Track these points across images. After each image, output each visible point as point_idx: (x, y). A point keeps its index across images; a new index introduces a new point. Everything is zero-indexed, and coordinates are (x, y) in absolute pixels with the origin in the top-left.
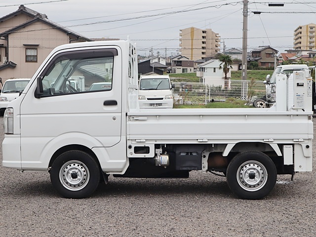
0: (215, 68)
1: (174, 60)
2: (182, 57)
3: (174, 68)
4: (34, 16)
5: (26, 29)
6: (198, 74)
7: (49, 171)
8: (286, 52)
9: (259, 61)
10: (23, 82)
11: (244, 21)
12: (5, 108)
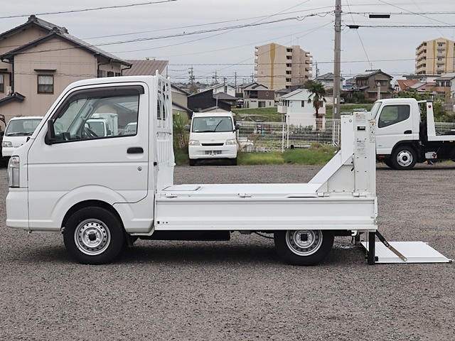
0: (303, 102)
1: (246, 89)
2: (258, 85)
3: (247, 100)
4: (49, 31)
5: (39, 48)
6: (280, 109)
7: (62, 233)
8: (405, 78)
9: (366, 91)
10: (34, 122)
11: (336, 37)
12: (10, 157)
